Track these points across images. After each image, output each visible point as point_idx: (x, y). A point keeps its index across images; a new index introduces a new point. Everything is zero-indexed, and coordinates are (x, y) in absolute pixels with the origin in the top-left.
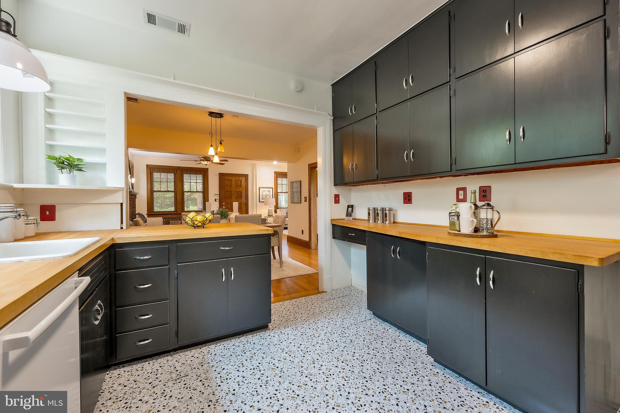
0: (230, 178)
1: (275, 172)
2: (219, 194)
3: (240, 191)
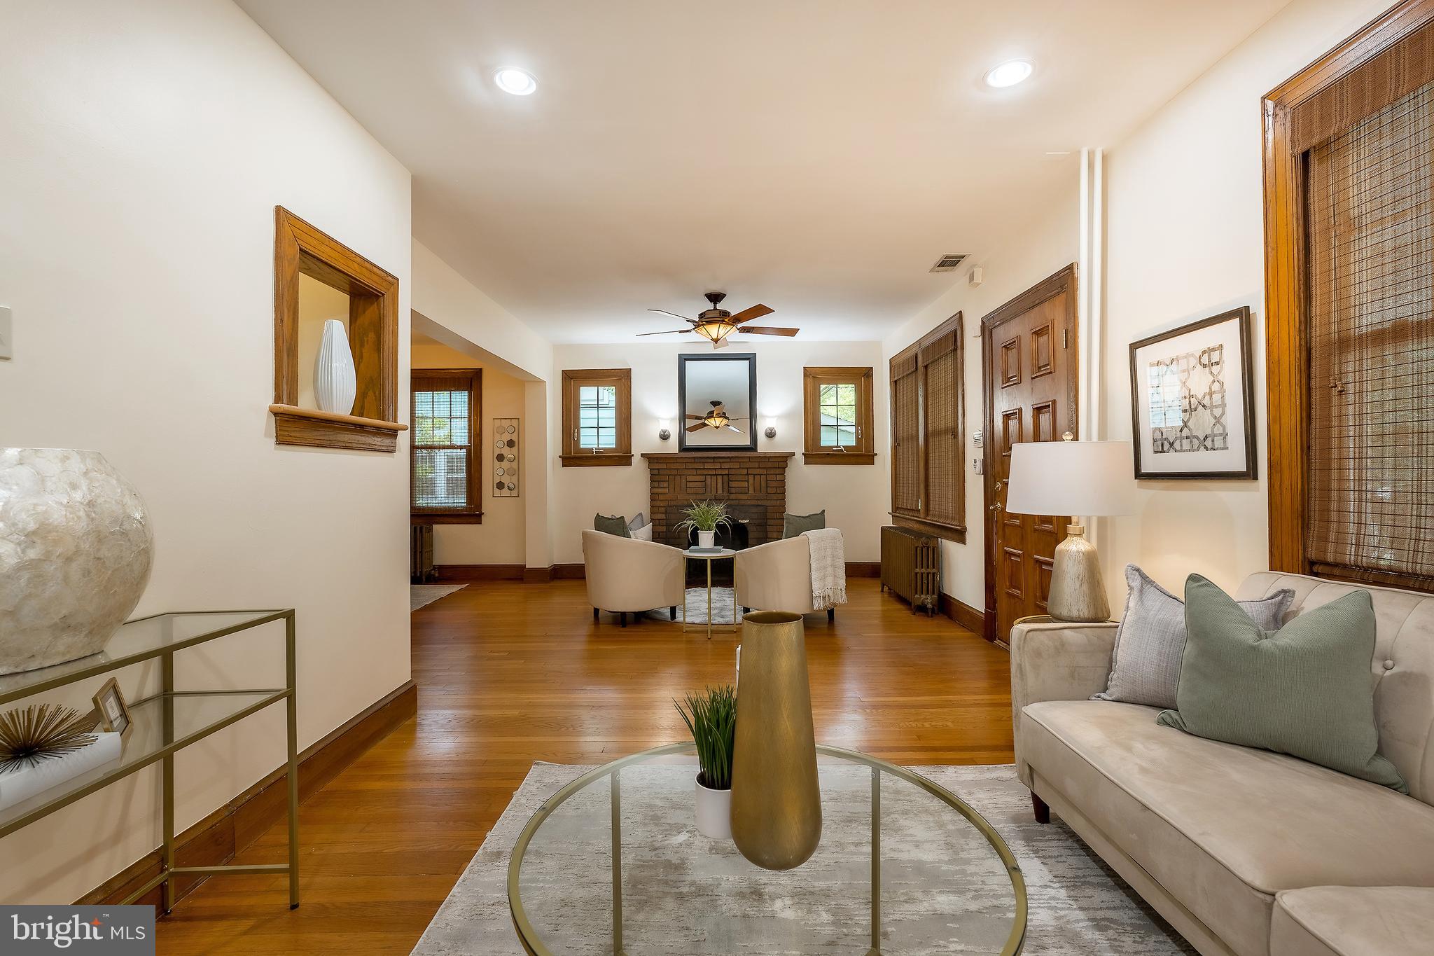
2: (985, 434)
3: (1047, 404)
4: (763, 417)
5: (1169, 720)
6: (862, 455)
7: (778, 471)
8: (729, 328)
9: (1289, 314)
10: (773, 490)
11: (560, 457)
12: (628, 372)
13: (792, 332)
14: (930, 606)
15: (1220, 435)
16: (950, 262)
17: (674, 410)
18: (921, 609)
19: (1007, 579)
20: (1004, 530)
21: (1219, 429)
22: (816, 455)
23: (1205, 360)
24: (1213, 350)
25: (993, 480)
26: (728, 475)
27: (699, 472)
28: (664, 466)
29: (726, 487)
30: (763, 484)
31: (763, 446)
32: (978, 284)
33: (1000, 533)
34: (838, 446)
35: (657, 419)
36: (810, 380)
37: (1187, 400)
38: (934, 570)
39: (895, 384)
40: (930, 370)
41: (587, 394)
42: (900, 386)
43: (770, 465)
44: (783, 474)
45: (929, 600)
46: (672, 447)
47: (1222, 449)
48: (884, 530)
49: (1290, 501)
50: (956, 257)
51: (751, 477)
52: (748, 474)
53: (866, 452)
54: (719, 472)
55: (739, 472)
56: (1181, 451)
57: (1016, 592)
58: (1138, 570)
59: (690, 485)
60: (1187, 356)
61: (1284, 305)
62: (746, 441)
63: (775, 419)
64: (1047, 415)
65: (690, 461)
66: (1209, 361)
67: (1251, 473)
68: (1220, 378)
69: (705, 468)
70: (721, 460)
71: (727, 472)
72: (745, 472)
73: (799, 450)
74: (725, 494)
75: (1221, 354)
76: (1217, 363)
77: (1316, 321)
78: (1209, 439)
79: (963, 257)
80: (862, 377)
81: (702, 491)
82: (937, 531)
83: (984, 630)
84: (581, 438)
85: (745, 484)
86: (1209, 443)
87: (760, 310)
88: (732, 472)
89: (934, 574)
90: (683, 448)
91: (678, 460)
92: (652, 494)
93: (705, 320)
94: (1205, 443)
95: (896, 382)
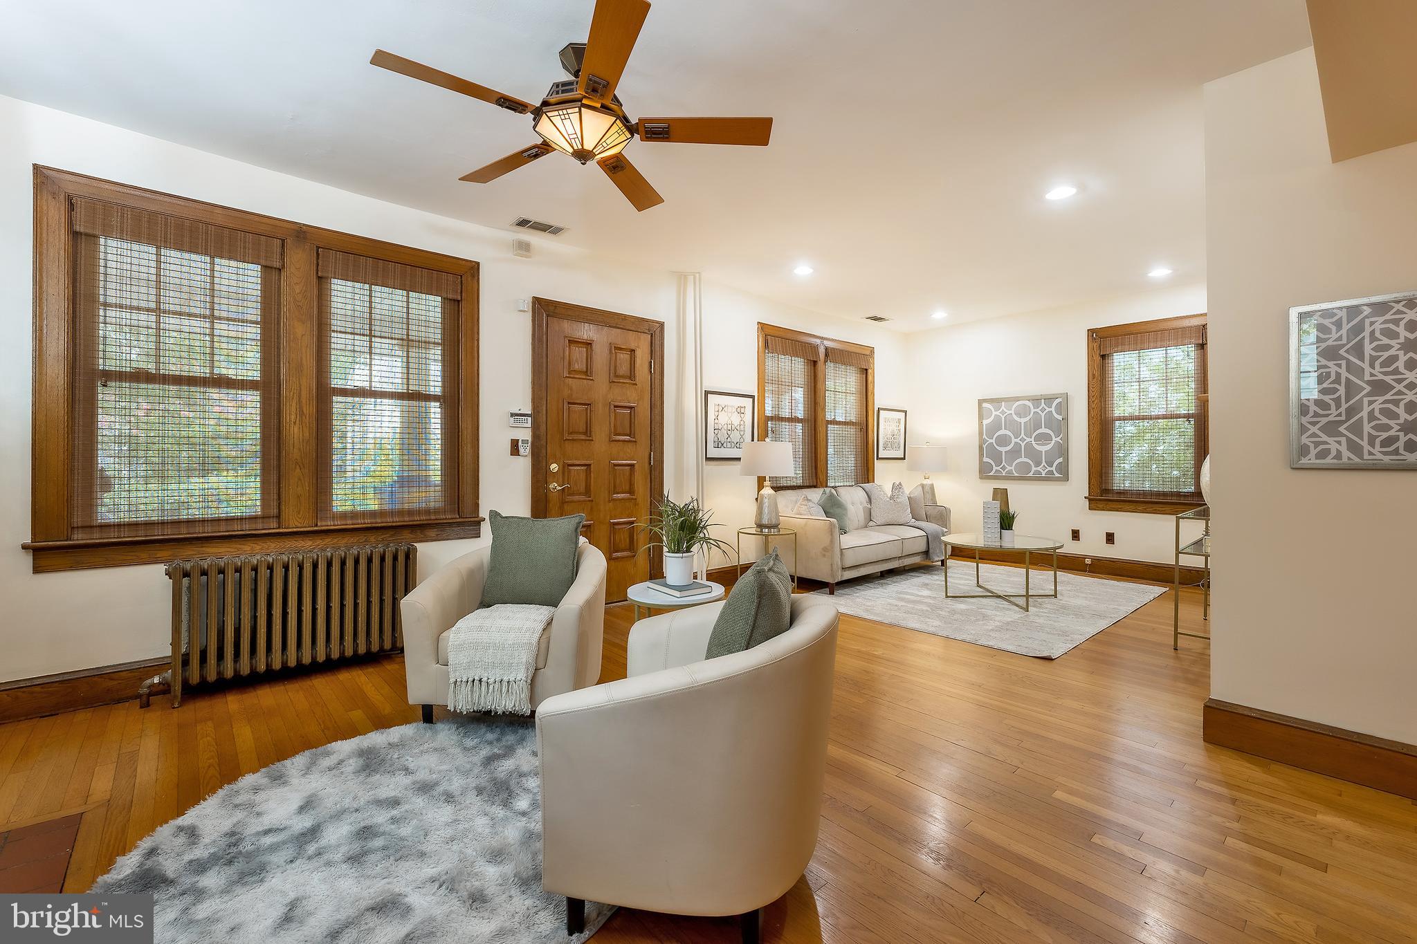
0: (586, 331)
1: (763, 327)
2: (535, 415)
3: (631, 406)
21: (742, 440)
24: (741, 407)
25: (544, 461)
37: (730, 425)
56: (726, 447)
66: (739, 410)
68: (743, 420)
75: (745, 410)
76: (742, 413)
94: (736, 445)
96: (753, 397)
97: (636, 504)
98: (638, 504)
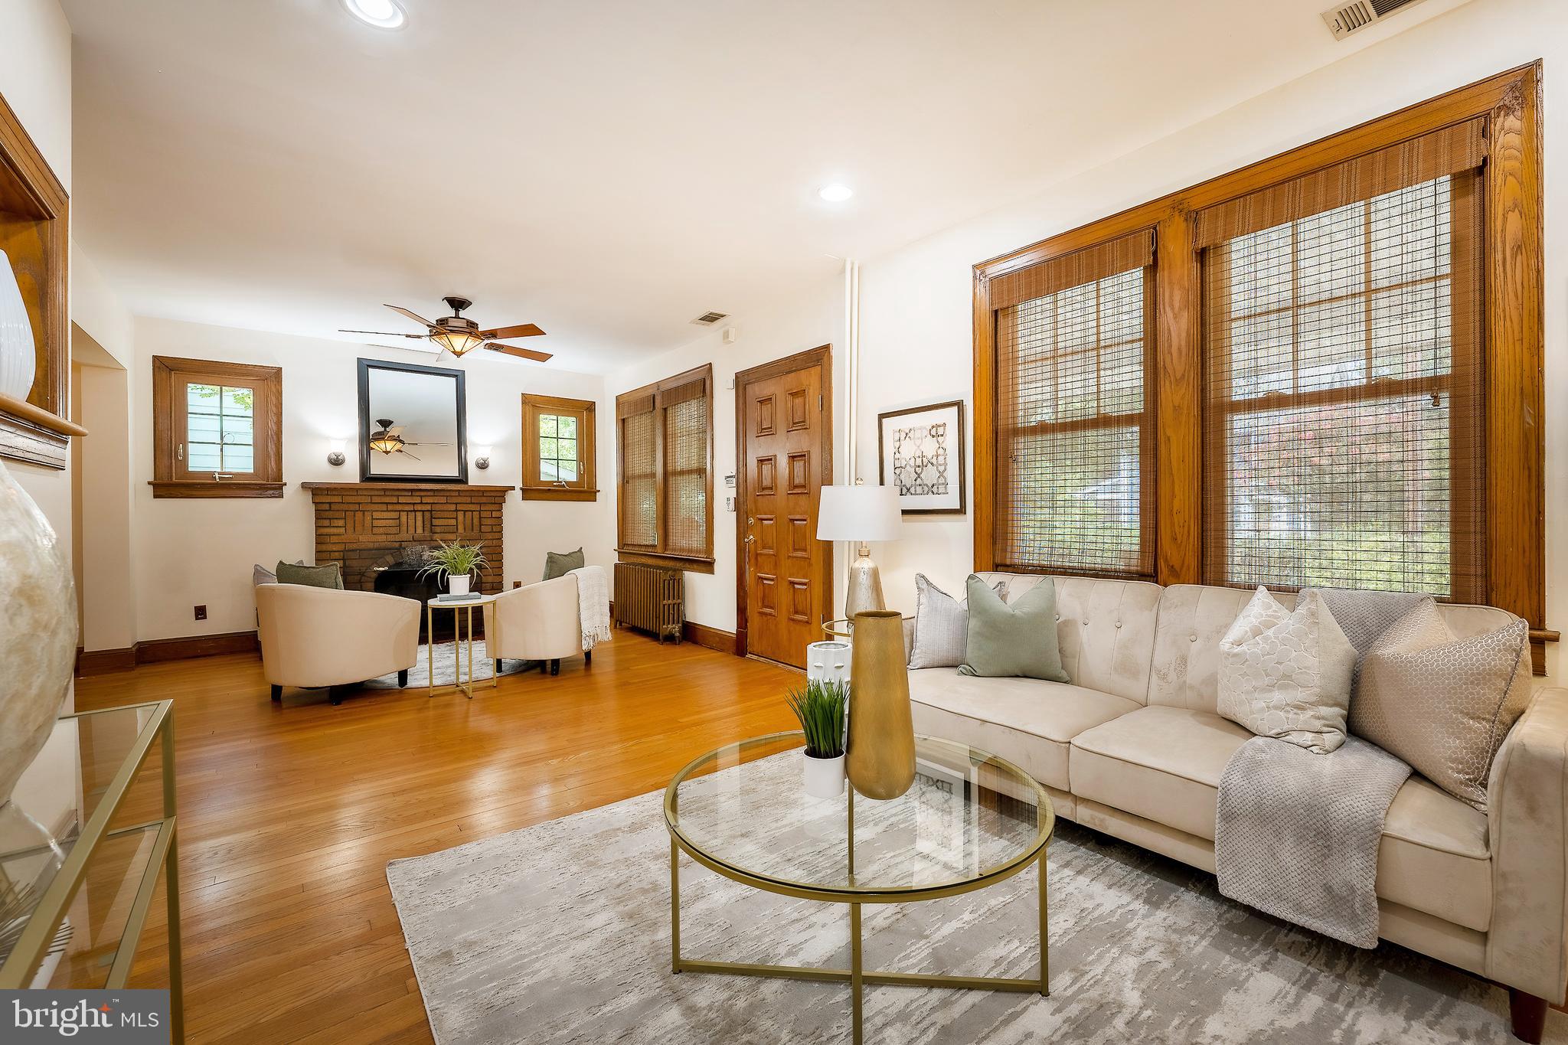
0: (767, 390)
2: (737, 476)
3: (803, 454)
4: (475, 445)
5: (964, 671)
6: (583, 491)
7: (492, 507)
8: (478, 343)
9: (987, 409)
10: (489, 529)
11: (149, 483)
12: (277, 373)
13: (543, 357)
14: (677, 634)
15: (943, 484)
16: (711, 318)
17: (352, 427)
18: (670, 639)
19: (759, 600)
20: (756, 559)
21: (942, 480)
22: (536, 490)
23: (933, 432)
24: (939, 426)
25: (745, 516)
26: (431, 511)
27: (390, 507)
28: (338, 499)
29: (428, 525)
30: (476, 521)
31: (475, 478)
32: (731, 342)
33: (753, 561)
34: (558, 482)
35: (327, 438)
36: (529, 408)
37: (921, 459)
38: (679, 601)
39: (623, 423)
40: (670, 411)
41: (199, 397)
42: (630, 424)
43: (484, 500)
44: (500, 510)
45: (675, 629)
46: (350, 474)
47: (944, 493)
48: (616, 566)
49: (987, 528)
50: (718, 315)
51: (460, 515)
52: (456, 511)
53: (588, 488)
54: (419, 507)
55: (445, 507)
56: (916, 494)
57: (768, 610)
58: (923, 577)
59: (376, 523)
60: (921, 429)
61: (984, 402)
62: (453, 472)
63: (491, 447)
64: (802, 463)
65: (376, 493)
66: (936, 432)
67: (962, 511)
68: (944, 445)
69: (398, 503)
70: (422, 494)
71: (428, 507)
72: (453, 507)
73: (518, 484)
74: (427, 534)
75: (945, 429)
76: (942, 435)
77: (1001, 416)
78: (935, 487)
79: (723, 316)
80: (584, 411)
81: (394, 530)
82: (679, 565)
83: (735, 648)
84: (190, 458)
85: (453, 522)
86: (935, 489)
87: (531, 330)
88: (437, 507)
89: (679, 604)
90: (366, 476)
91: (360, 493)
92: (318, 535)
93: (441, 328)
94: (932, 490)
95: (624, 420)
96: (959, 405)
97: (810, 565)
98: (812, 565)
